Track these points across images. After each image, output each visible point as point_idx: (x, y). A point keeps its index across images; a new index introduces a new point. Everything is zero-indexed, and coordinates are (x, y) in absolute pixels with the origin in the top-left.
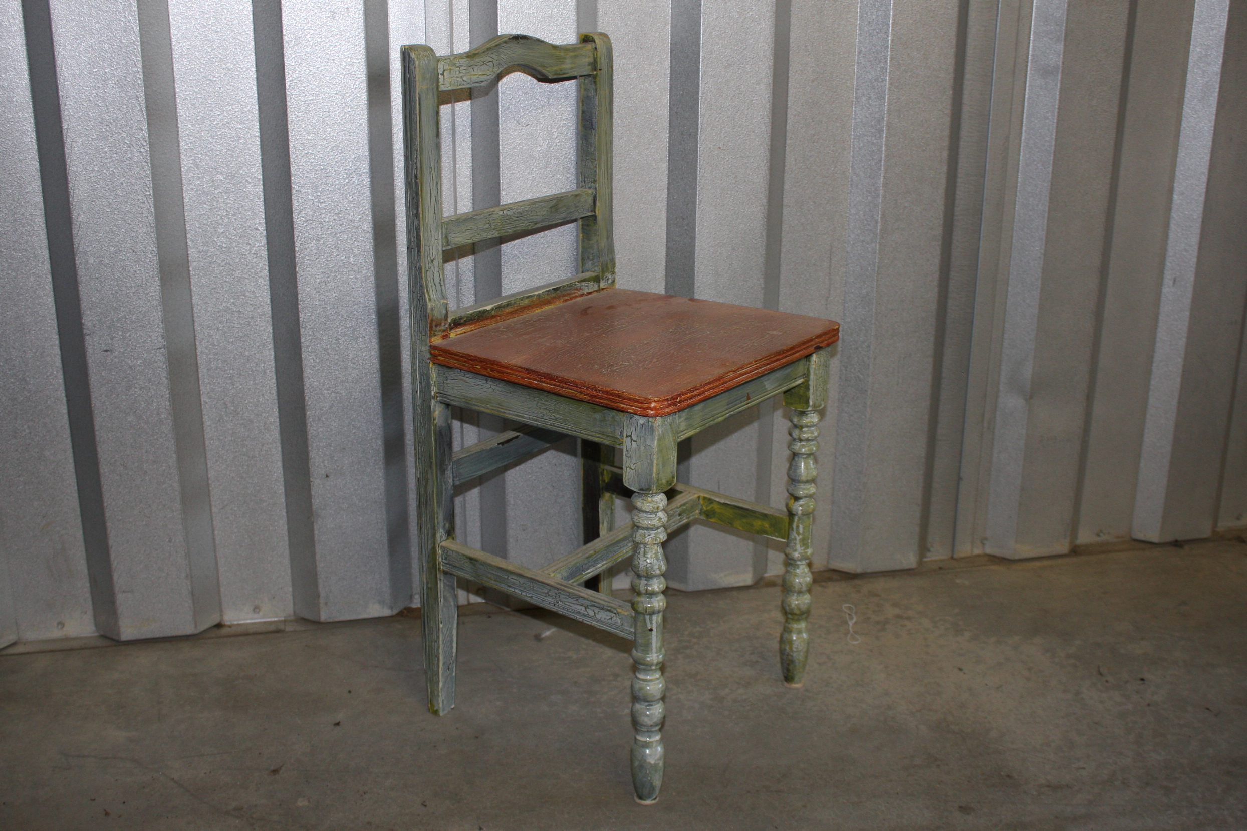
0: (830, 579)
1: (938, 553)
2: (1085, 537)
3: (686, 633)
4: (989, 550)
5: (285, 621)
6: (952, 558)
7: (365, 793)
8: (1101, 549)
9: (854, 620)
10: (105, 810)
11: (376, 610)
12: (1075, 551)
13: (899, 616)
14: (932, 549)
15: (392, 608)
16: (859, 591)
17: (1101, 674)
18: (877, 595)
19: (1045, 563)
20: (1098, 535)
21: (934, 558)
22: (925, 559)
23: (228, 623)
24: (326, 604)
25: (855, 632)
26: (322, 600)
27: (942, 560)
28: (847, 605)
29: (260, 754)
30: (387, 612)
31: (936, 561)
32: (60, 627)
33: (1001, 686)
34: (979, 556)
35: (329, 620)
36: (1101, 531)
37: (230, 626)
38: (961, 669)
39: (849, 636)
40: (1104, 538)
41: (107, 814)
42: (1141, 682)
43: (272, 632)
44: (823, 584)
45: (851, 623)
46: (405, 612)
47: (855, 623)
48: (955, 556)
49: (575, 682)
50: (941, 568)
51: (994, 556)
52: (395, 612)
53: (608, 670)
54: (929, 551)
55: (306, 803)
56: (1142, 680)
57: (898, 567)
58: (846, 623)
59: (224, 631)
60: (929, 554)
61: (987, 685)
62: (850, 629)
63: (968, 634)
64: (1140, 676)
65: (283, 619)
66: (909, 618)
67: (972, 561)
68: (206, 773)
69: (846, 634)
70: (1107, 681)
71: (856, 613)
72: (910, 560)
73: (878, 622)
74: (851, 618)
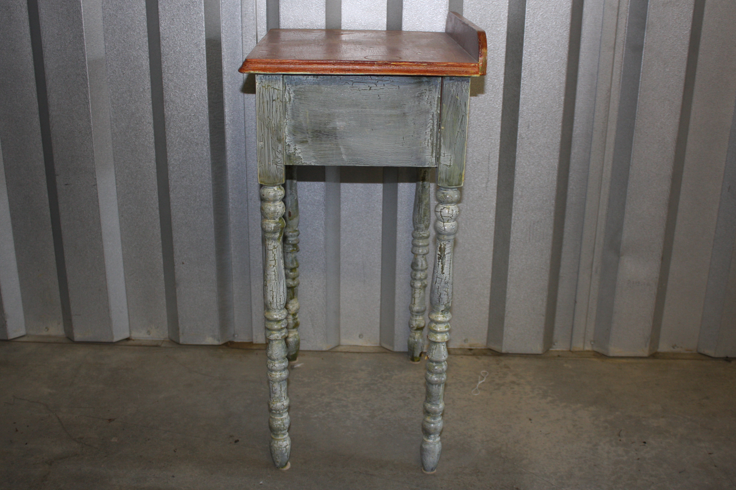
0: (485, 354)
1: (560, 346)
2: (663, 347)
3: (379, 375)
4: (596, 349)
5: (163, 341)
6: (570, 351)
7: (148, 440)
8: (673, 356)
9: (484, 381)
10: (16, 429)
11: (210, 341)
12: (654, 355)
13: (513, 382)
14: (556, 344)
15: (219, 340)
16: (498, 364)
17: (619, 435)
18: (508, 368)
19: (630, 361)
20: (673, 347)
21: (558, 349)
22: (551, 349)
23: (133, 338)
24: (183, 334)
25: (480, 389)
26: (181, 331)
27: (562, 351)
28: (484, 371)
29: (109, 411)
30: (216, 343)
31: (558, 351)
32: (46, 330)
33: (549, 434)
34: (588, 351)
35: (185, 343)
36: (675, 345)
37: (134, 340)
38: (530, 420)
39: (474, 390)
40: (677, 350)
41: (17, 430)
42: (643, 444)
43: (155, 346)
44: (479, 357)
45: (480, 382)
46: (229, 343)
47: (483, 383)
48: (572, 350)
49: (298, 395)
50: (559, 356)
51: (598, 353)
52: (221, 343)
53: (320, 391)
54: (554, 344)
55: (116, 441)
56: (645, 443)
57: (529, 352)
58: (477, 382)
59: (130, 342)
60: (554, 346)
61: (541, 431)
62: (478, 386)
63: (549, 399)
64: (645, 440)
65: (163, 339)
66: (518, 384)
67: (581, 354)
68: (76, 417)
69: (473, 389)
70: (620, 440)
71: (487, 377)
72: (538, 348)
73: (498, 384)
74: (482, 380)
